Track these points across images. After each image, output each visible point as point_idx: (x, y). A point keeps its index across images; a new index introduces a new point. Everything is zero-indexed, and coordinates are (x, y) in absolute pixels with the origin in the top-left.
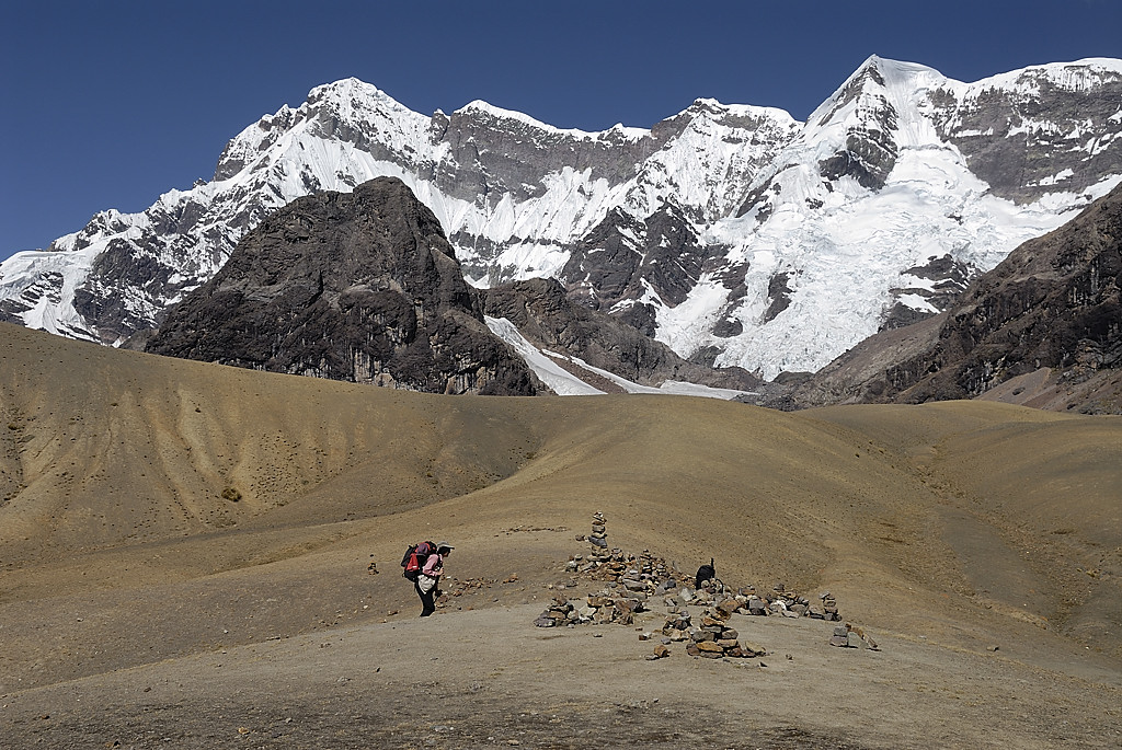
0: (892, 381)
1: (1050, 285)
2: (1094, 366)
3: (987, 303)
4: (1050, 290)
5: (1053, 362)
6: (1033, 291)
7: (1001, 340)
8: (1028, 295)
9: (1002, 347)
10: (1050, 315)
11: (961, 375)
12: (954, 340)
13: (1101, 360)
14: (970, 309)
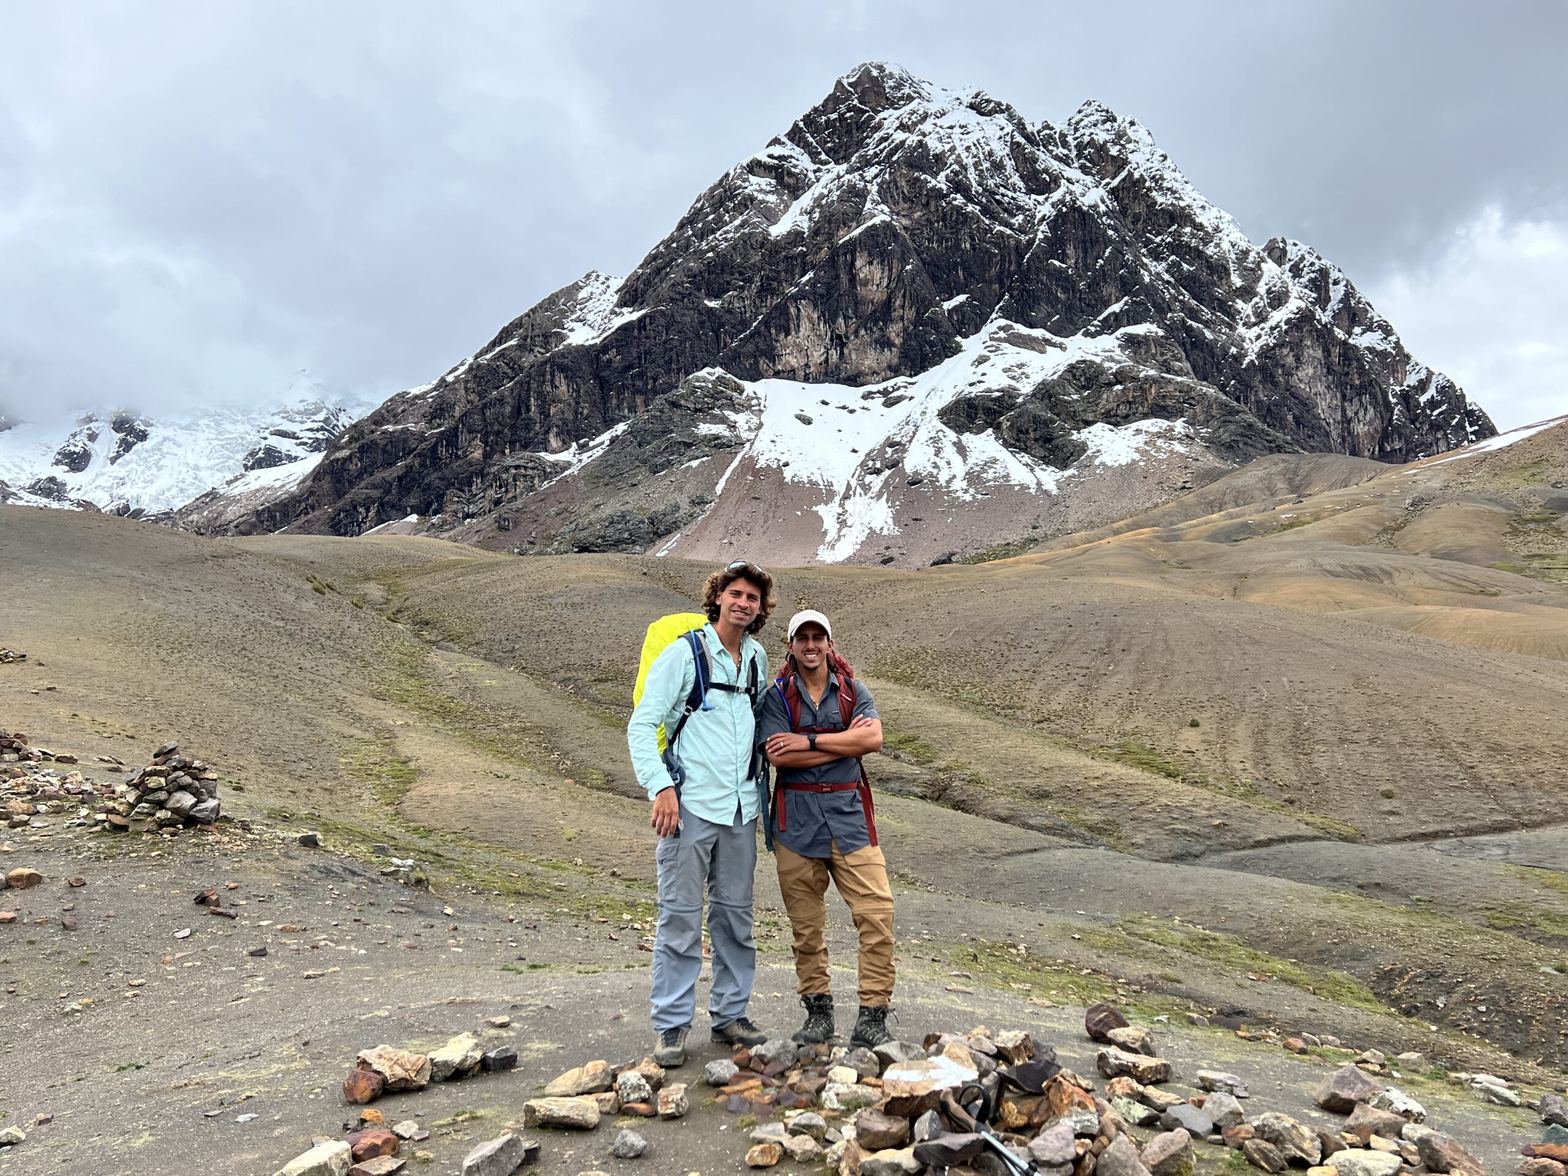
0: (262, 522)
1: (422, 438)
2: (460, 515)
3: (362, 450)
4: (421, 442)
5: (423, 511)
6: (406, 440)
7: (375, 487)
8: (398, 445)
9: (375, 493)
10: (421, 465)
11: (333, 519)
12: (326, 484)
13: (466, 510)
14: (345, 453)
